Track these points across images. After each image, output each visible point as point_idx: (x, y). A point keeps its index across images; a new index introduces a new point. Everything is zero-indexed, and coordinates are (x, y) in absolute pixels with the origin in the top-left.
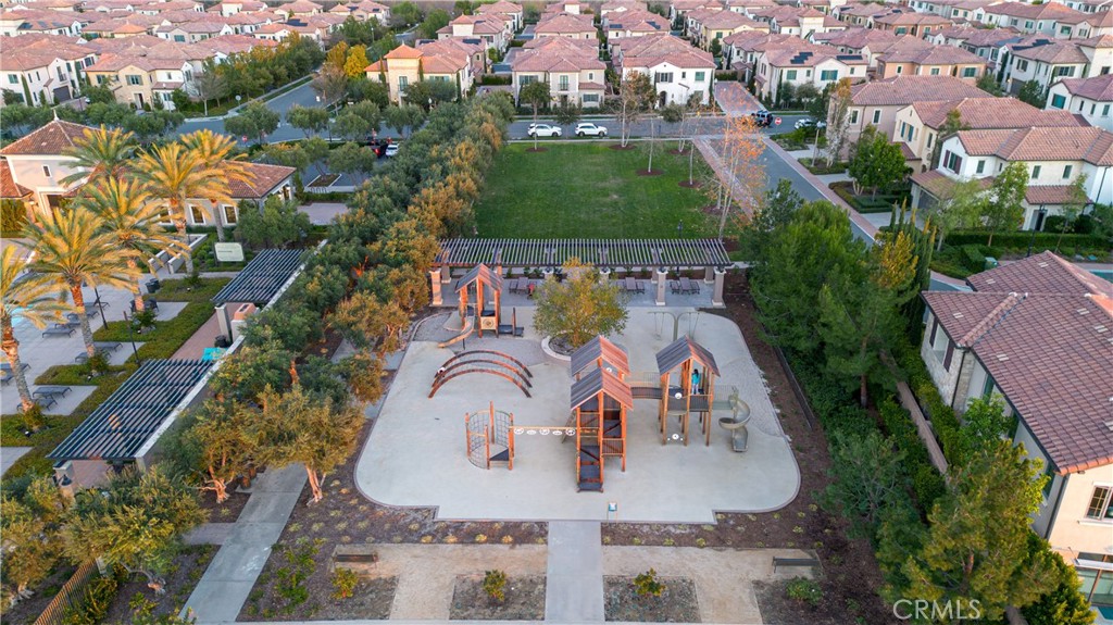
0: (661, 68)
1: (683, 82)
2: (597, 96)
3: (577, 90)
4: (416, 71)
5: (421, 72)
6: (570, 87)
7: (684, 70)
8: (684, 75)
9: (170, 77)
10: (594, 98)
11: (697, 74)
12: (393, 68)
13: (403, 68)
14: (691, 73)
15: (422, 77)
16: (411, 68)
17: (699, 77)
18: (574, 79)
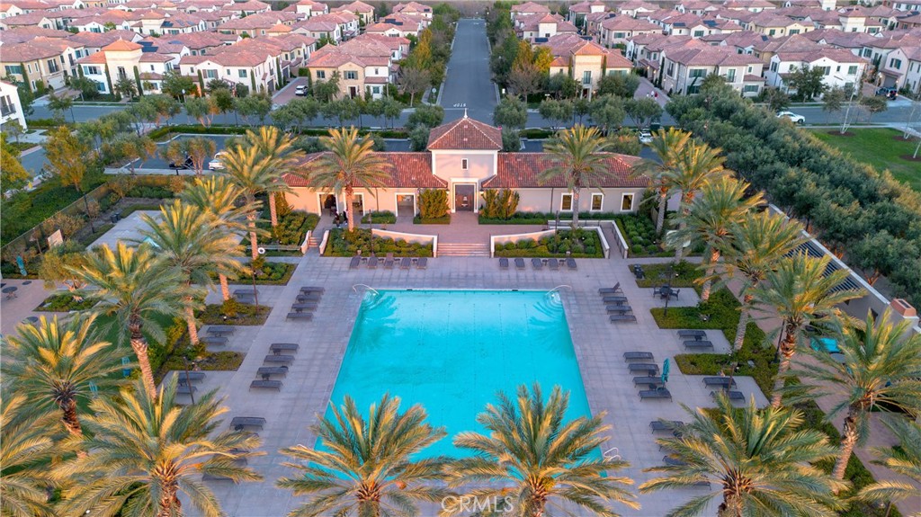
0: (820, 63)
1: (838, 75)
2: (758, 86)
3: (742, 82)
4: (600, 66)
5: (604, 67)
6: (736, 79)
7: (840, 64)
8: (838, 69)
9: (377, 72)
10: (754, 89)
11: (851, 68)
12: (580, 64)
13: (588, 64)
14: (845, 67)
15: (604, 72)
16: (596, 64)
17: (852, 70)
18: (741, 72)
